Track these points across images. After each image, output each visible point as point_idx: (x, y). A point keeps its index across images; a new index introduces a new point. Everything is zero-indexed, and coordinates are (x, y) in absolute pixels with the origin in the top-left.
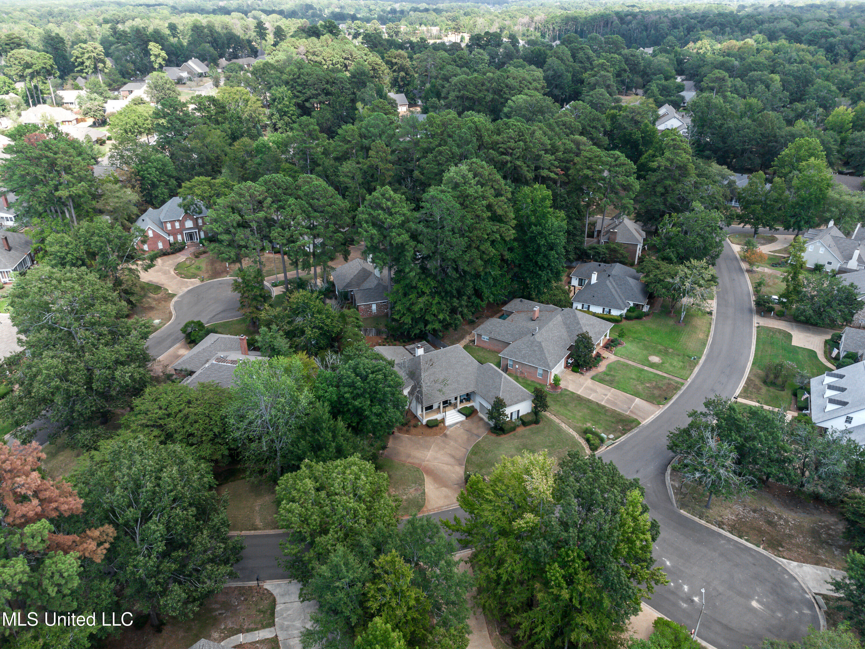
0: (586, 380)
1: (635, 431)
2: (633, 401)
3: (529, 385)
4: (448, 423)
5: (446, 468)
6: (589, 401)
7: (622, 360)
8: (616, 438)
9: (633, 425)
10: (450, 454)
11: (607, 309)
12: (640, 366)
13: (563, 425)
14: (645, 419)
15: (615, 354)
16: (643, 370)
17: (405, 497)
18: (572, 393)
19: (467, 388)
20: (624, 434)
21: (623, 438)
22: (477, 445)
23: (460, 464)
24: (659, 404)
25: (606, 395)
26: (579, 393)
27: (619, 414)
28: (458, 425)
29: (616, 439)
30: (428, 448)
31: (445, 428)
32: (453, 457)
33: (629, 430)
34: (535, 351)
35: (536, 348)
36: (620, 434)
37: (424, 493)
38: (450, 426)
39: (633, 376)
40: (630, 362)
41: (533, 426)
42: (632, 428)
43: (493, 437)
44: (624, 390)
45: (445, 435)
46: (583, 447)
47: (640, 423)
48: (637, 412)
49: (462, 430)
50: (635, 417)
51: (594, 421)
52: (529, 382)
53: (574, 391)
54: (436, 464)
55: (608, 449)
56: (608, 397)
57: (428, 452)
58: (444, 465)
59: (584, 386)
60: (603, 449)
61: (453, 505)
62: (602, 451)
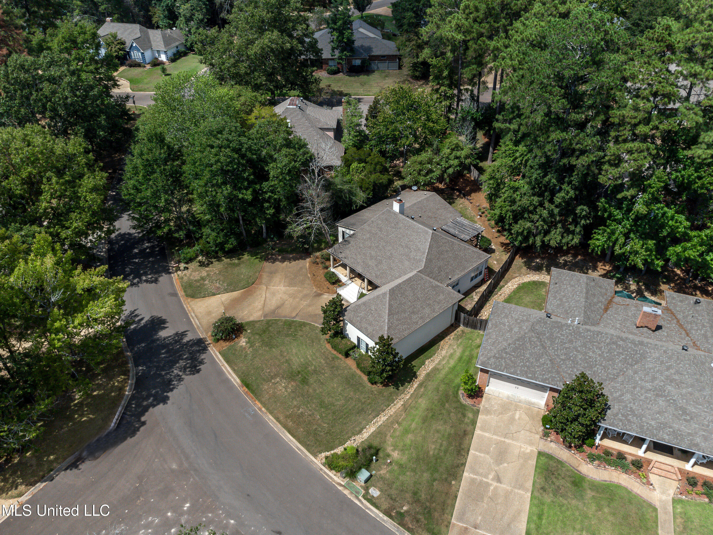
5: (258, 304)
8: (373, 501)
10: (283, 304)
15: (677, 500)
18: (474, 423)
19: (377, 277)
21: (374, 513)
22: (303, 324)
23: (266, 316)
25: (499, 480)
26: (478, 432)
29: (370, 501)
30: (291, 284)
32: (278, 307)
36: (384, 505)
37: (214, 294)
41: (364, 378)
53: (478, 424)
54: (264, 296)
55: (340, 488)
56: (495, 484)
57: (284, 286)
58: (262, 302)
59: (507, 441)
60: (336, 478)
61: (197, 321)
62: (331, 478)
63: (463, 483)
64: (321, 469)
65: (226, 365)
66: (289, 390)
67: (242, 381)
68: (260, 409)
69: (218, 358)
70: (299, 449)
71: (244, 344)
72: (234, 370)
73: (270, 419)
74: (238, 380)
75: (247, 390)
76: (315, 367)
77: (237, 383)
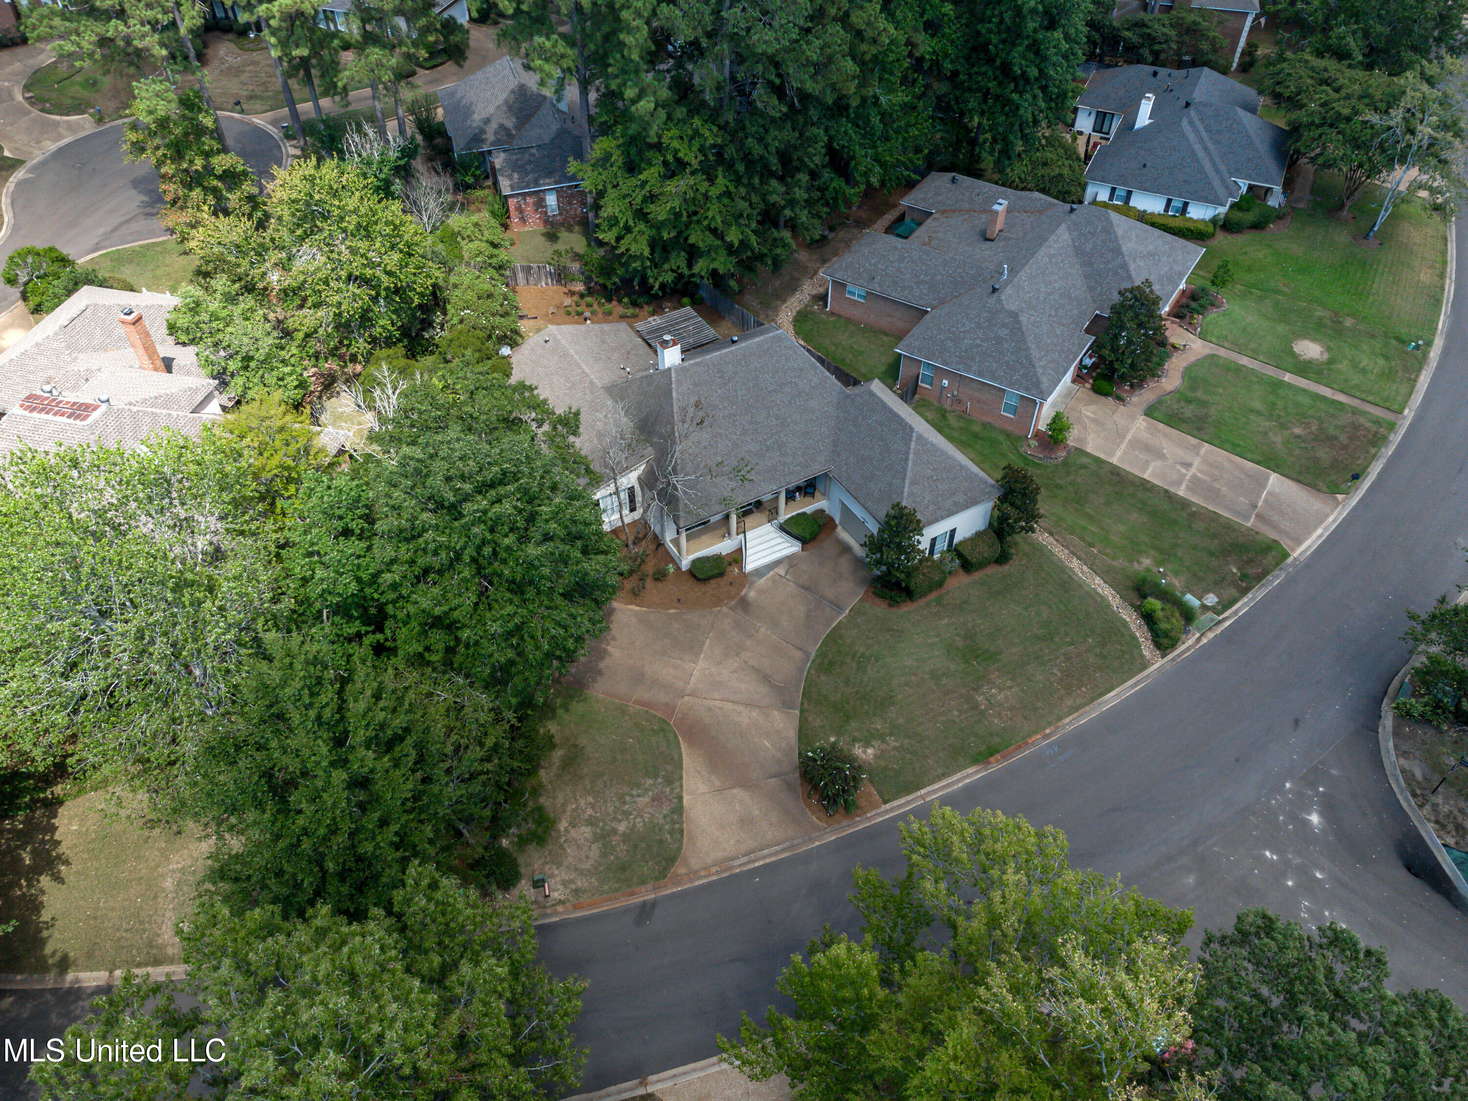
0: (1133, 418)
1: (1275, 580)
2: (1261, 483)
3: (976, 436)
4: (752, 563)
5: (745, 717)
6: (1144, 485)
7: (1222, 352)
8: (1225, 604)
9: (1269, 559)
10: (757, 670)
11: (1177, 203)
12: (1270, 371)
13: (1075, 564)
14: (1299, 542)
15: (1202, 337)
16: (1281, 384)
17: (622, 827)
18: (1098, 460)
19: (806, 466)
20: (1244, 592)
21: (1243, 606)
22: (834, 637)
23: (787, 705)
24: (1333, 489)
25: (1188, 465)
26: (1114, 460)
27: (1229, 526)
28: (781, 570)
29: (1226, 607)
30: (693, 648)
31: (745, 579)
32: (766, 679)
33: (1259, 578)
34: (999, 340)
35: (1003, 333)
36: (1234, 592)
37: (679, 810)
38: (759, 572)
39: (1257, 405)
40: (1245, 361)
41: (993, 570)
42: (1265, 573)
43: (879, 609)
44: (1236, 449)
45: (744, 604)
46: (1134, 638)
47: (1286, 555)
48: (1275, 518)
49: (792, 588)
50: (1272, 535)
51: (1161, 551)
52: (977, 428)
53: (1102, 456)
54: (717, 703)
55: (1204, 641)
56: (1193, 470)
57: (695, 662)
58: (739, 708)
59: (1129, 437)
60: (1190, 642)
61: (766, 852)
62: (1188, 649)
63: (1194, 499)
64: (1173, 660)
65: (923, 791)
66: (1009, 683)
67: (975, 761)
68: (1047, 736)
69: (900, 806)
70: (1136, 684)
71: (870, 751)
72: (944, 775)
73: (1072, 723)
74: (970, 770)
75: (998, 756)
76: (958, 635)
77: (976, 773)
